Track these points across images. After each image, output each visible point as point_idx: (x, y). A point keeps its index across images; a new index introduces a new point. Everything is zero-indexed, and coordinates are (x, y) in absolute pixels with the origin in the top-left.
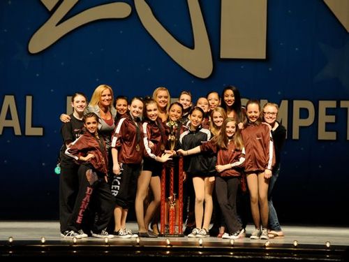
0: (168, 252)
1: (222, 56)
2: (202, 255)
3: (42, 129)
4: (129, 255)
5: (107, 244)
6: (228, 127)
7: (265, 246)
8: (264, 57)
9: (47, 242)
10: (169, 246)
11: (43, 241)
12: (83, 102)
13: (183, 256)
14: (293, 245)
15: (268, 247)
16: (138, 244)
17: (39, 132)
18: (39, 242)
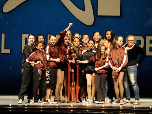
0: (72, 111)
1: (98, 14)
2: (88, 112)
3: (9, 50)
4: (52, 112)
5: (42, 106)
6: (102, 49)
7: (119, 108)
8: (119, 15)
9: (12, 106)
10: (72, 108)
11: (10, 105)
12: (33, 39)
13: (79, 112)
14: (133, 107)
15: (121, 108)
16: (57, 106)
17: (8, 51)
18: (8, 106)
